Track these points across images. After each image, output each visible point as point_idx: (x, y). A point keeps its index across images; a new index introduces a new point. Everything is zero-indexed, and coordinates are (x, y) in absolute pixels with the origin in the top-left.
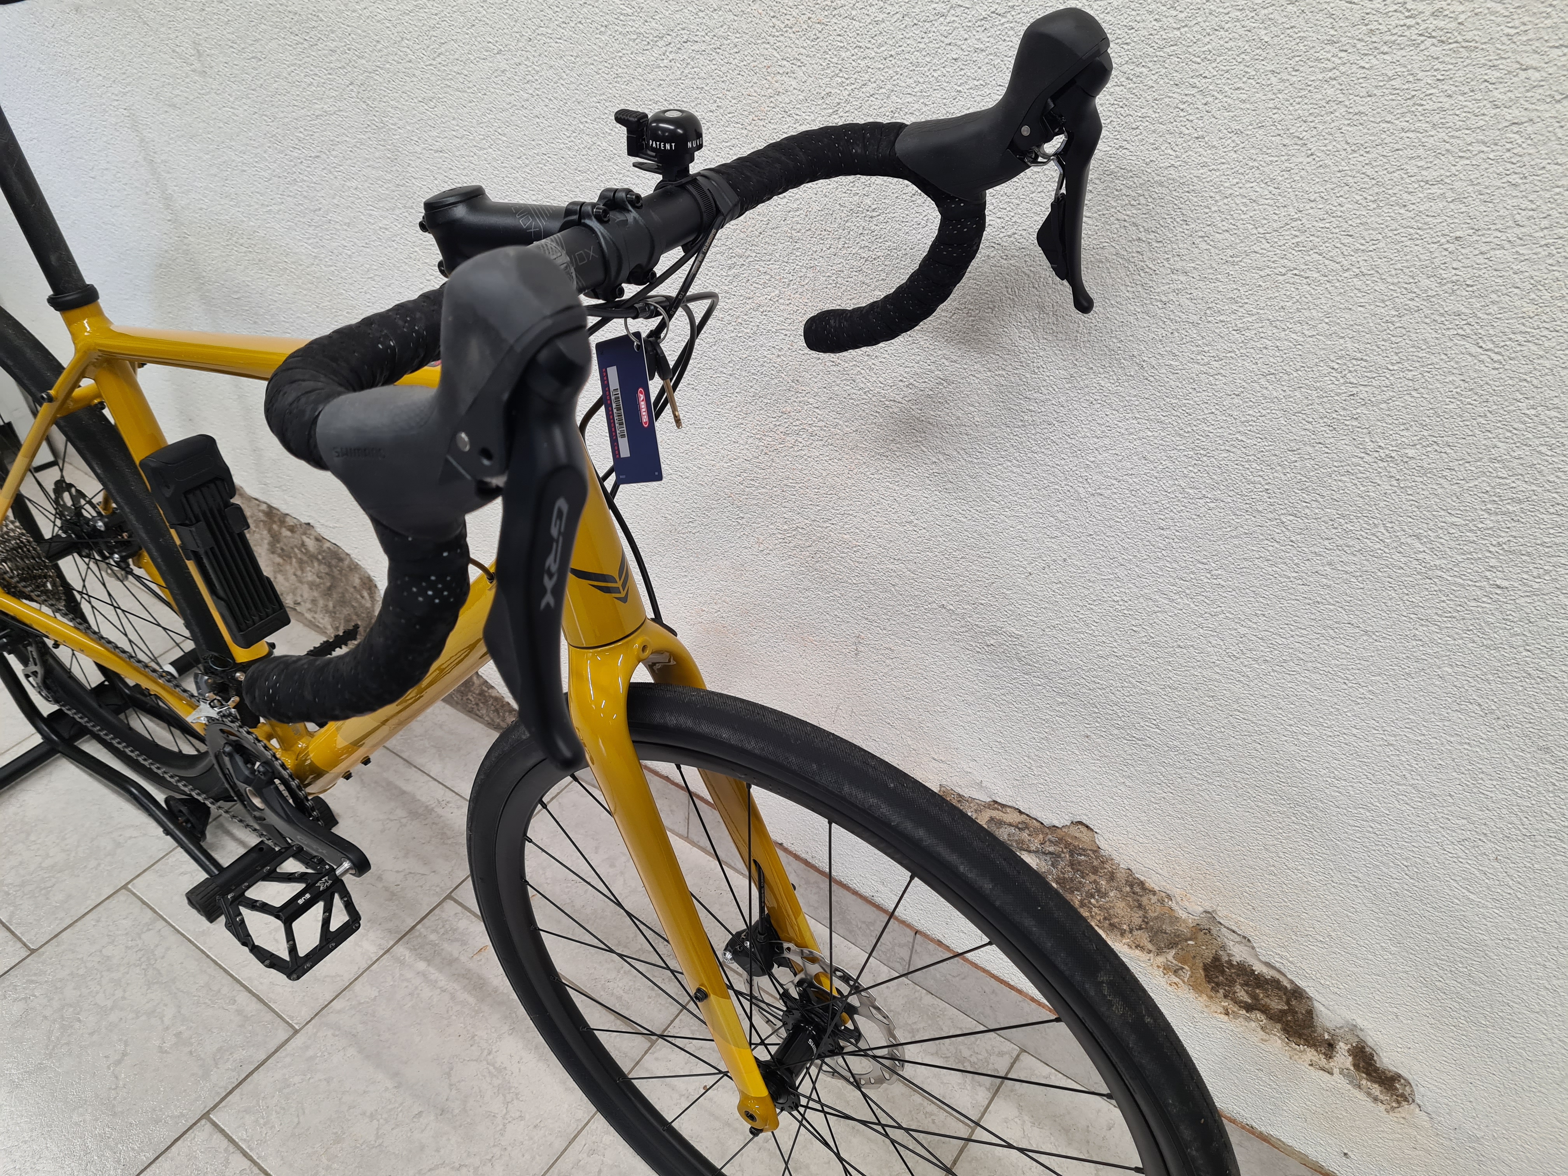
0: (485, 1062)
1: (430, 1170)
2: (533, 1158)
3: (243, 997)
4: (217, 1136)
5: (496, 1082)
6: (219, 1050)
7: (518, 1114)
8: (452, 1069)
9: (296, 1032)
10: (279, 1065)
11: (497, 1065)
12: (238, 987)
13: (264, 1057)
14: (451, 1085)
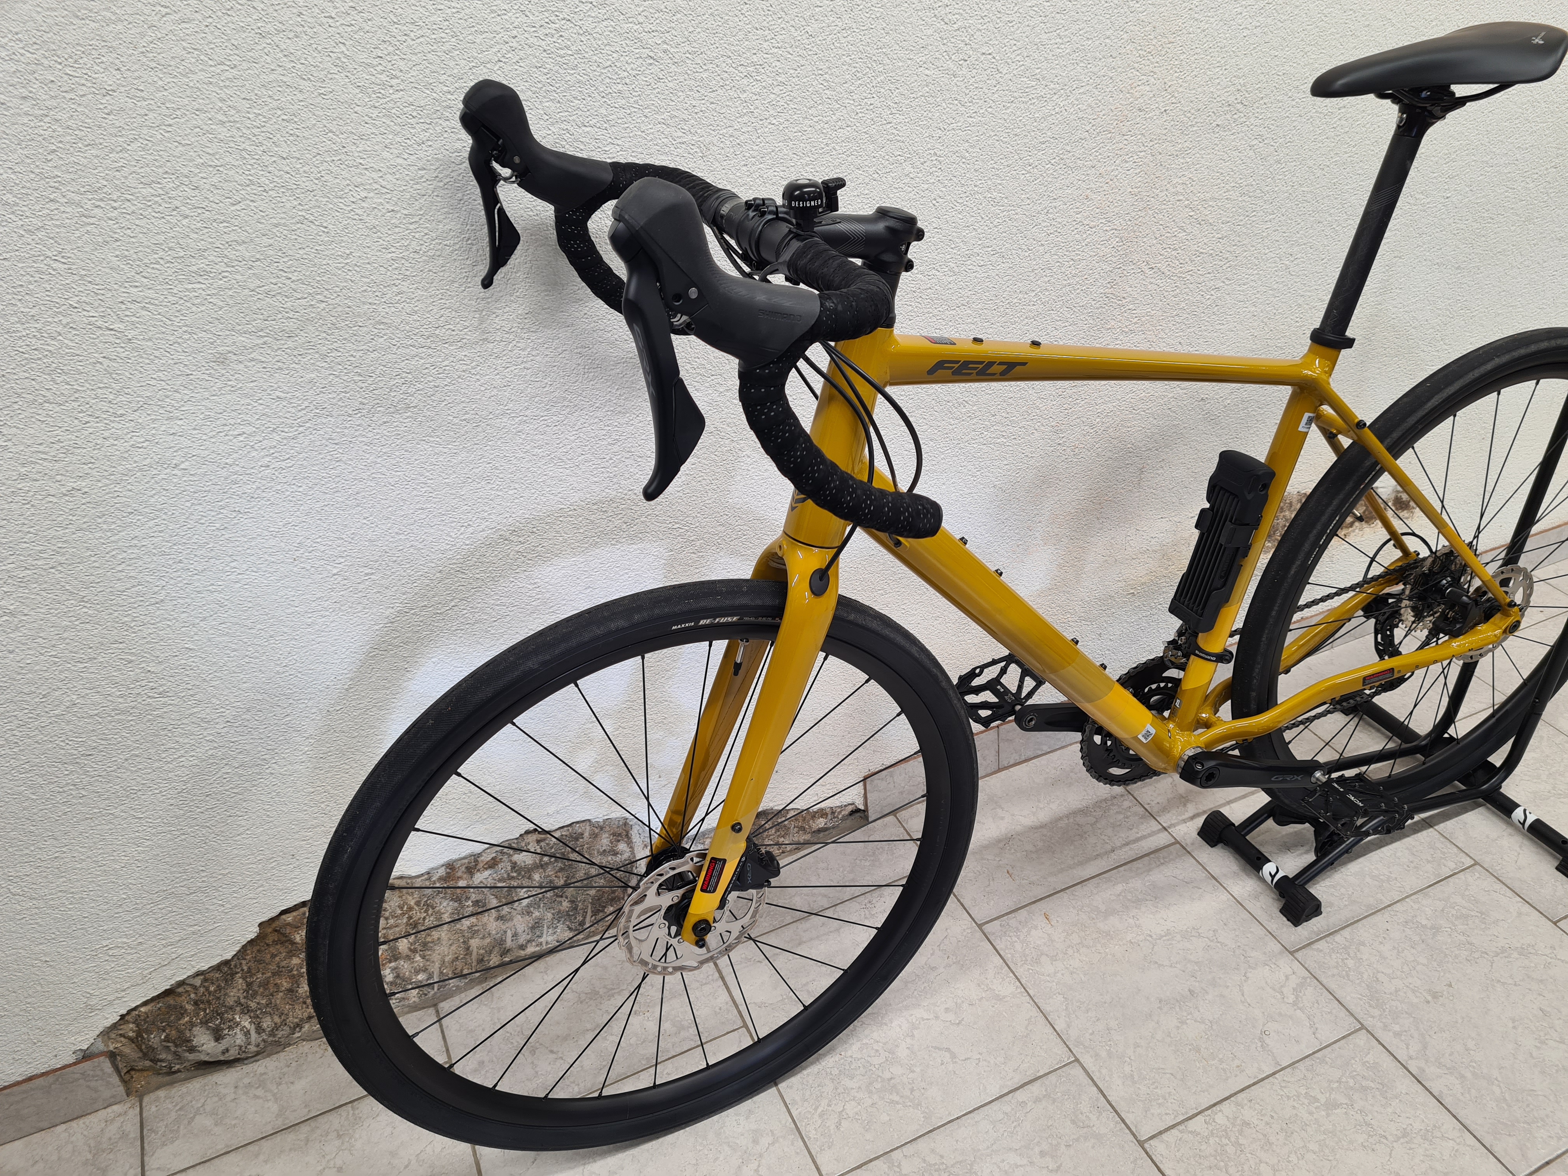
0: (1158, 941)
1: (1243, 995)
2: (1251, 932)
3: (1020, 1095)
4: (1164, 1136)
5: (1178, 937)
6: (1073, 1122)
7: (1211, 932)
8: (1156, 963)
9: (1077, 1060)
10: (1107, 1078)
11: (1163, 933)
12: (1006, 1098)
13: (1095, 1088)
14: (1171, 966)
